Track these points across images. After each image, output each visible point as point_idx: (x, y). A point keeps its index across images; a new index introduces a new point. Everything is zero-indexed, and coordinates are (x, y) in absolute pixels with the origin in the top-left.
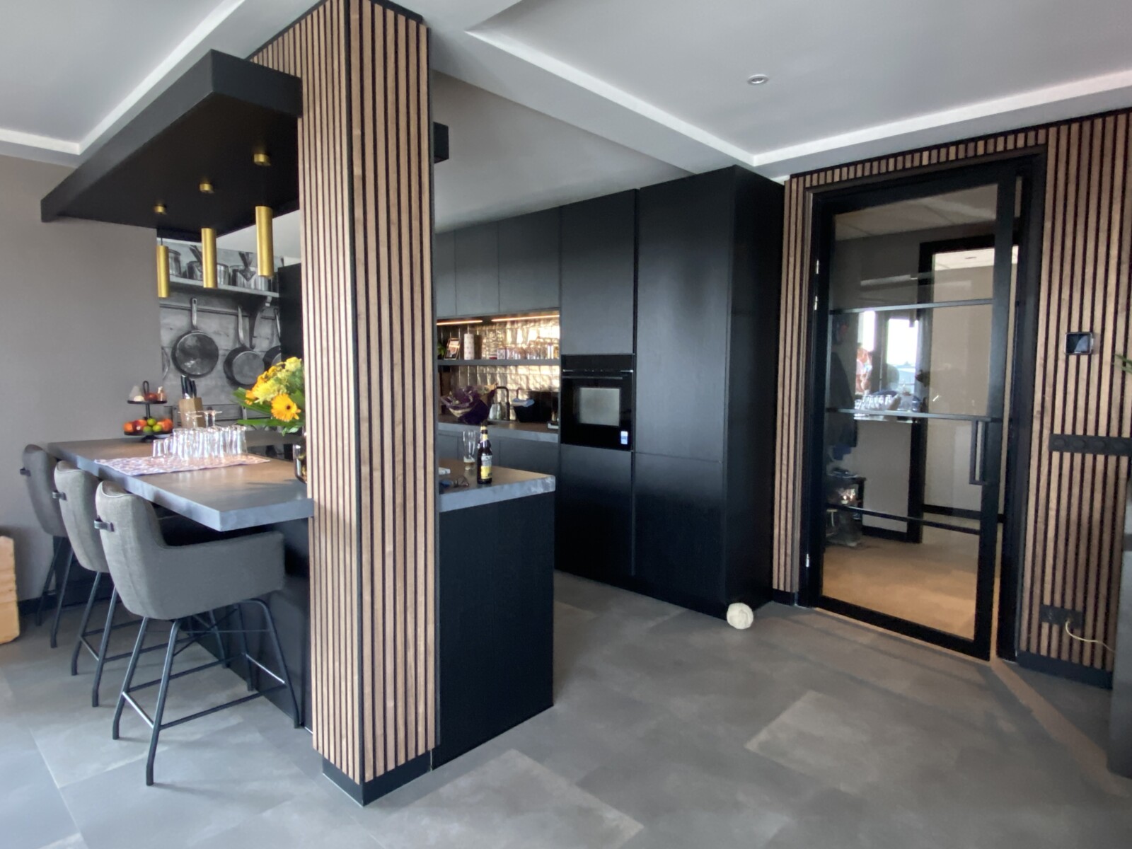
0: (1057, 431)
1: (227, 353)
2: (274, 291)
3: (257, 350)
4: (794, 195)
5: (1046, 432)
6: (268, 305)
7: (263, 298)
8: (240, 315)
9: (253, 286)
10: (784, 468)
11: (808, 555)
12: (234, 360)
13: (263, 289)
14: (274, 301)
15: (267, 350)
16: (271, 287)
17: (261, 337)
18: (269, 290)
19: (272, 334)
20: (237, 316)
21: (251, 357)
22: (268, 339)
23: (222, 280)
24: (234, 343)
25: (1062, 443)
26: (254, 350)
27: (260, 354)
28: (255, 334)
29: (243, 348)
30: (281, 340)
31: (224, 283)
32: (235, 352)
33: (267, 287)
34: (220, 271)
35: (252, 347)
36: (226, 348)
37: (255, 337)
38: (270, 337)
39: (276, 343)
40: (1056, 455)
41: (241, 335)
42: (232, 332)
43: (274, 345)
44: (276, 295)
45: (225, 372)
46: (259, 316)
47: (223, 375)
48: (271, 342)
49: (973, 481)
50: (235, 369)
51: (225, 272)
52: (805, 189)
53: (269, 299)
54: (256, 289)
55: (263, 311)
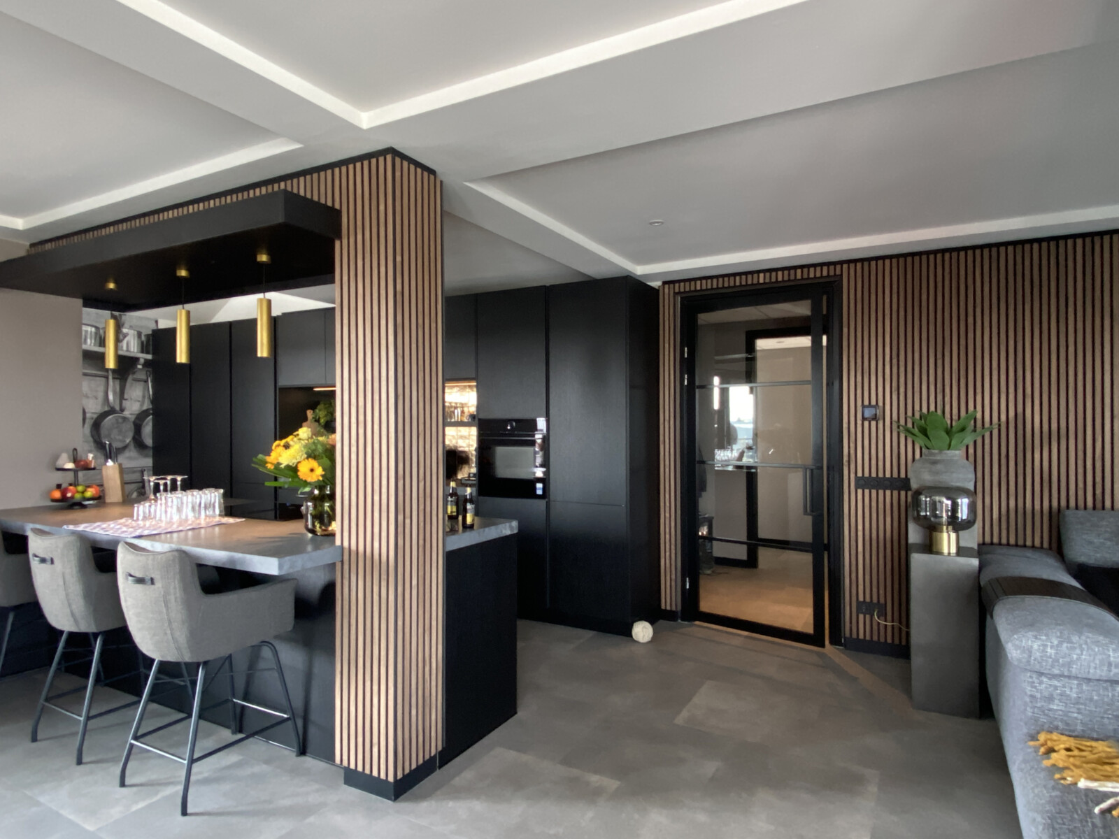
0: (860, 474)
1: (95, 416)
2: (148, 353)
3: (126, 413)
4: (666, 297)
5: (852, 476)
6: (140, 367)
7: (136, 360)
8: (110, 377)
9: (125, 348)
10: (667, 509)
11: (687, 579)
12: (103, 423)
13: (136, 351)
14: (147, 364)
15: (137, 412)
16: (144, 348)
17: (131, 399)
18: (142, 352)
19: (144, 397)
20: (107, 378)
21: (120, 420)
22: (139, 401)
23: (93, 341)
24: (103, 405)
25: (863, 483)
26: (125, 413)
27: (130, 416)
28: (126, 396)
29: (112, 411)
30: (152, 402)
31: (95, 345)
32: (104, 415)
33: (140, 349)
34: (91, 332)
35: (122, 410)
36: (93, 411)
37: (126, 400)
38: (141, 399)
39: (147, 405)
40: (860, 491)
41: (111, 397)
42: (101, 395)
43: (145, 407)
44: (149, 357)
45: (92, 436)
46: (130, 378)
47: (91, 439)
48: (142, 405)
49: (805, 513)
50: (104, 431)
51: (96, 333)
52: (675, 294)
53: (142, 361)
54: (128, 351)
55: (134, 373)
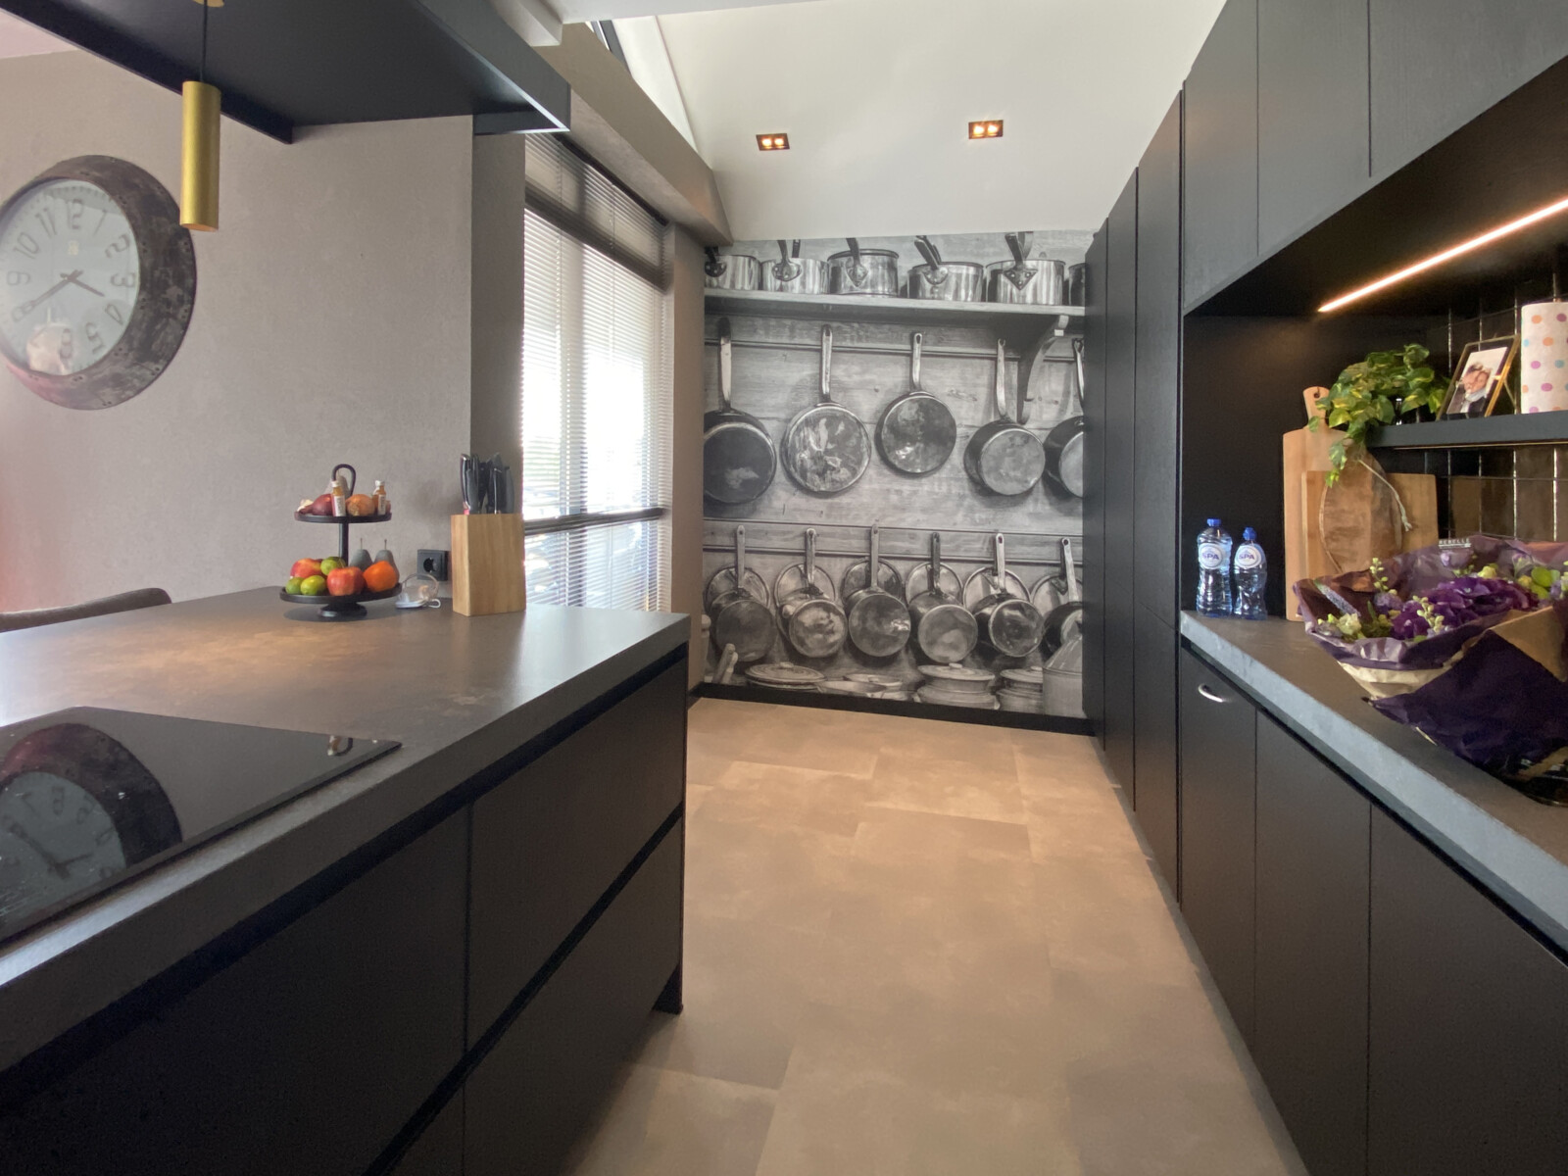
1: (972, 432)
2: (1076, 303)
3: (1031, 427)
6: (1059, 333)
7: (1055, 318)
8: (1001, 358)
9: (1029, 298)
12: (986, 446)
13: (1052, 302)
14: (1075, 325)
15: (1052, 425)
16: (1069, 295)
17: (1040, 399)
18: (1065, 302)
19: (1067, 393)
20: (995, 359)
21: (1018, 441)
22: (1056, 402)
23: (970, 293)
24: (987, 412)
26: (1025, 427)
27: (1037, 433)
28: (1030, 395)
29: (1003, 423)
30: (1083, 404)
31: (973, 300)
32: (988, 430)
33: (1060, 296)
34: (968, 275)
35: (1022, 421)
36: (969, 423)
37: (1029, 400)
38: (1059, 399)
39: (1072, 411)
41: (1001, 396)
42: (982, 393)
43: (1068, 415)
44: (1079, 311)
45: (966, 469)
46: (1040, 356)
47: (963, 474)
48: (1062, 410)
50: (986, 462)
51: (976, 277)
53: (1064, 321)
54: (1035, 303)
55: (1047, 346)
